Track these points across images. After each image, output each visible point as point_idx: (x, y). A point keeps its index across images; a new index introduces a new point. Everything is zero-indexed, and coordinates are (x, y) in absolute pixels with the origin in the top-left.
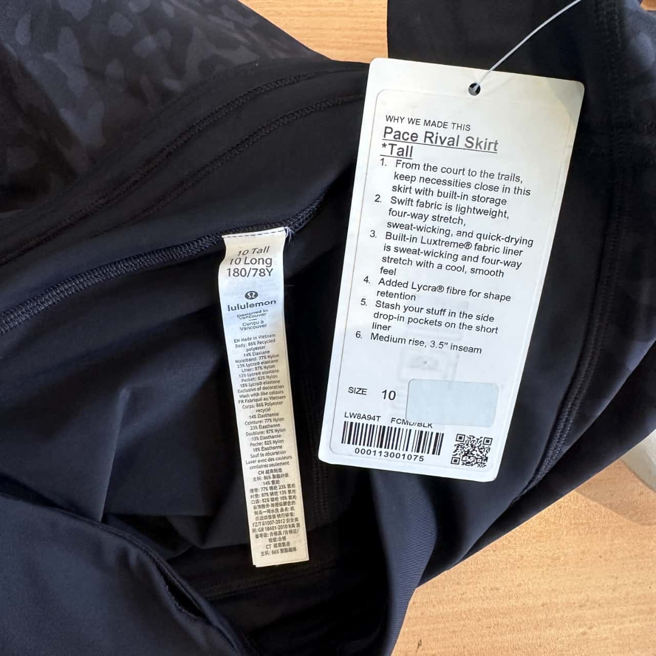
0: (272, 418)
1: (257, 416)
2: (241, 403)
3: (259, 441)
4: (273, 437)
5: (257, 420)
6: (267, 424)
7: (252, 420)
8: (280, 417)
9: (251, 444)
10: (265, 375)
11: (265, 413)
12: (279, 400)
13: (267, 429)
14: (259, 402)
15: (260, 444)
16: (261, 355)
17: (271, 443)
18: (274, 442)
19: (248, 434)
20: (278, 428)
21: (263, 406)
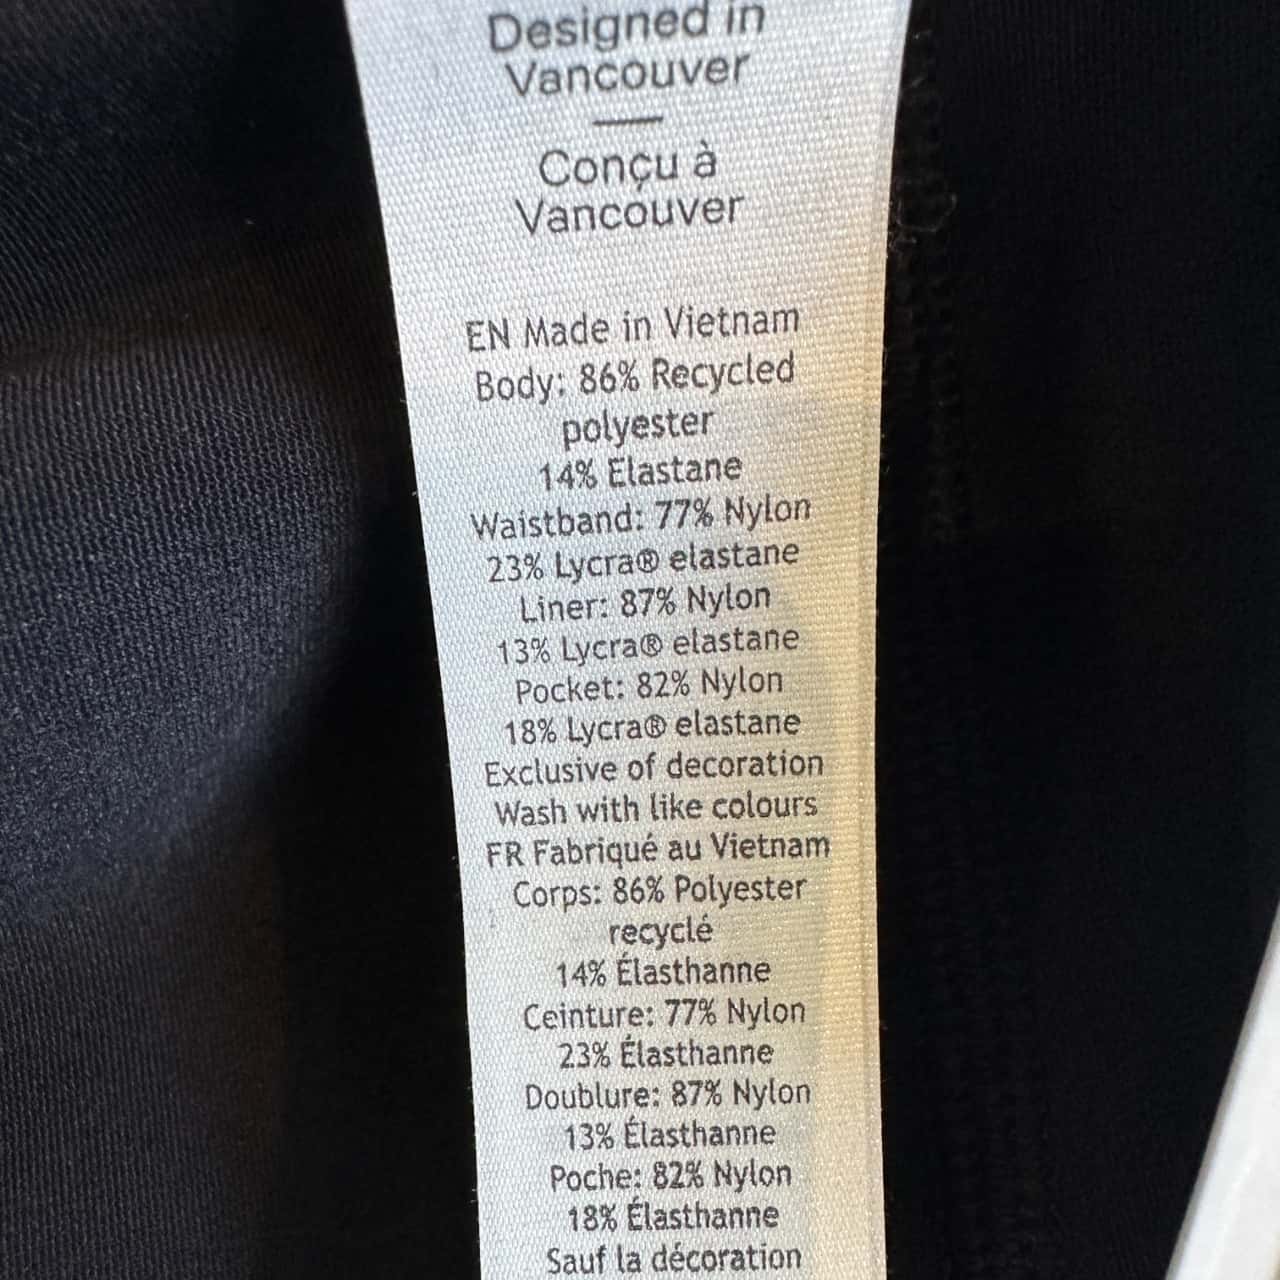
0: (719, 993)
1: (610, 970)
2: (500, 860)
3: (616, 1158)
4: (717, 1137)
5: (610, 996)
6: (678, 1034)
7: (577, 995)
8: (780, 991)
9: (558, 1174)
10: (694, 664)
11: (671, 953)
12: (784, 868)
13: (680, 1073)
14: (631, 872)
15: (619, 1180)
16: (673, 491)
17: (697, 1181)
18: (722, 1173)
19: (536, 1097)
20: (756, 1074)
21: (658, 897)
